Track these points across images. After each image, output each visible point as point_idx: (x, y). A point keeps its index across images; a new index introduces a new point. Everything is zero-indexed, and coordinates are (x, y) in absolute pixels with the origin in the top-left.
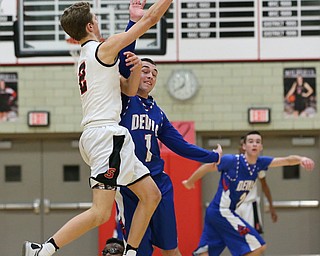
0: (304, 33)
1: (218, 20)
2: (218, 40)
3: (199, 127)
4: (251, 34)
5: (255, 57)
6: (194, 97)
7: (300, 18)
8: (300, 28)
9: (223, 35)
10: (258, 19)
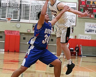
0: (36, 20)
1: (24, 17)
2: (24, 20)
3: (20, 32)
4: (29, 19)
5: (29, 22)
6: (20, 27)
7: (36, 17)
8: (36, 19)
9: (25, 19)
10: (30, 17)
